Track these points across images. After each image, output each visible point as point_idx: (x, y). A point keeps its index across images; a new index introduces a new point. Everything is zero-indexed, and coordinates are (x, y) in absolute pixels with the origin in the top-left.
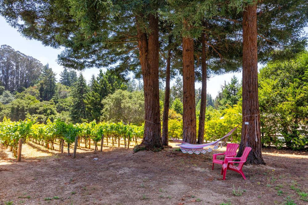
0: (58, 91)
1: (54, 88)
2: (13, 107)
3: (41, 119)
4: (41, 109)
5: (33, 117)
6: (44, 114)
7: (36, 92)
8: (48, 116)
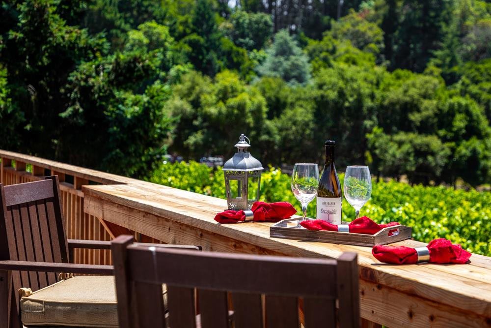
0: (453, 27)
1: (437, 16)
2: (322, 97)
3: (430, 158)
4: (429, 107)
5: (396, 146)
6: (442, 132)
7: (370, 34)
8: (458, 145)
